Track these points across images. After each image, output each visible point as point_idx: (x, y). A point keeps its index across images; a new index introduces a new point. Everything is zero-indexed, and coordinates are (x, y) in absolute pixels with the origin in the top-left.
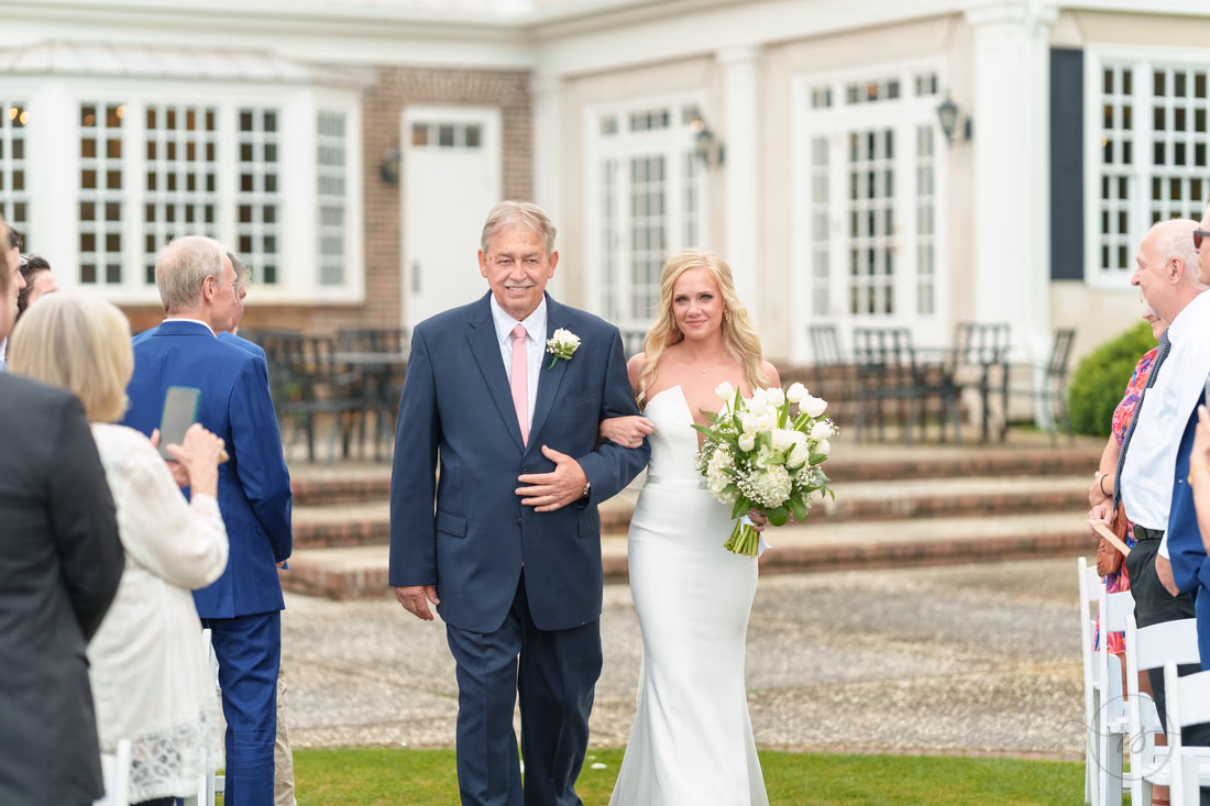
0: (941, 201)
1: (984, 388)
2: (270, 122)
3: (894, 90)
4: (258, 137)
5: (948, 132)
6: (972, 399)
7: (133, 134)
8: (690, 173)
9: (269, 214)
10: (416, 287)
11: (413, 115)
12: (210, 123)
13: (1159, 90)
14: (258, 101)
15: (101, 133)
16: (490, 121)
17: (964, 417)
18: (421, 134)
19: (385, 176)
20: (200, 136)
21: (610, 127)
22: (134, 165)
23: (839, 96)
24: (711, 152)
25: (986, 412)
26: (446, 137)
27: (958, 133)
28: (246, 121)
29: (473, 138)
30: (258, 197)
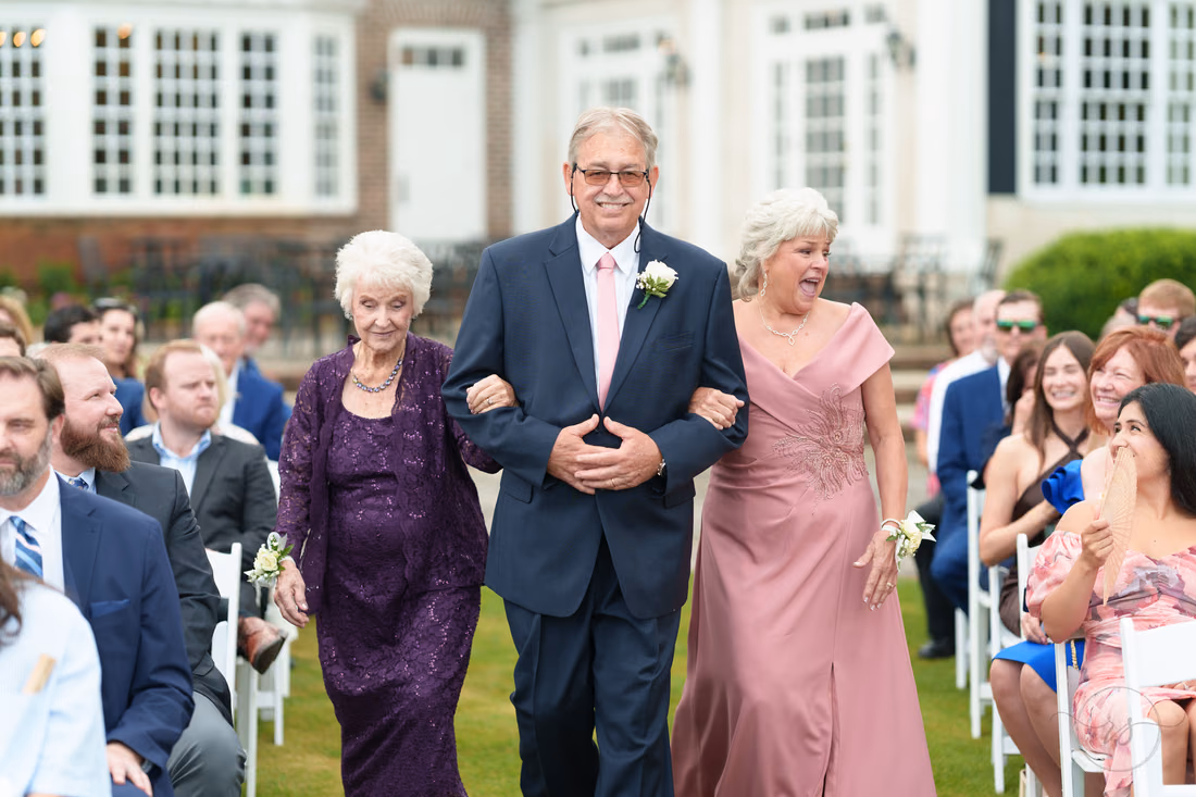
0: (888, 121)
1: (921, 292)
2: (269, 45)
3: (845, 20)
4: (258, 58)
5: (894, 56)
6: (911, 303)
7: (143, 56)
8: (659, 93)
9: (268, 130)
10: (404, 196)
11: (402, 38)
12: (214, 44)
13: (1088, 19)
14: (258, 25)
15: (113, 54)
16: (473, 44)
17: (904, 319)
18: (408, 57)
19: (375, 95)
20: (204, 57)
21: (585, 50)
22: (143, 84)
23: (796, 23)
24: (677, 74)
25: (923, 313)
26: (433, 58)
27: (903, 58)
28: (247, 44)
29: (457, 59)
30: (258, 114)
